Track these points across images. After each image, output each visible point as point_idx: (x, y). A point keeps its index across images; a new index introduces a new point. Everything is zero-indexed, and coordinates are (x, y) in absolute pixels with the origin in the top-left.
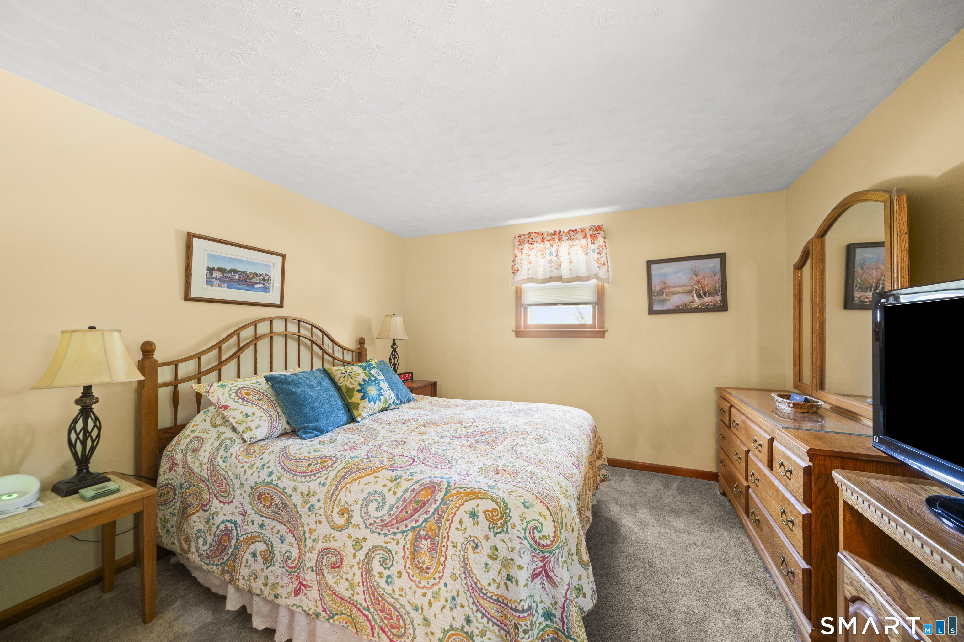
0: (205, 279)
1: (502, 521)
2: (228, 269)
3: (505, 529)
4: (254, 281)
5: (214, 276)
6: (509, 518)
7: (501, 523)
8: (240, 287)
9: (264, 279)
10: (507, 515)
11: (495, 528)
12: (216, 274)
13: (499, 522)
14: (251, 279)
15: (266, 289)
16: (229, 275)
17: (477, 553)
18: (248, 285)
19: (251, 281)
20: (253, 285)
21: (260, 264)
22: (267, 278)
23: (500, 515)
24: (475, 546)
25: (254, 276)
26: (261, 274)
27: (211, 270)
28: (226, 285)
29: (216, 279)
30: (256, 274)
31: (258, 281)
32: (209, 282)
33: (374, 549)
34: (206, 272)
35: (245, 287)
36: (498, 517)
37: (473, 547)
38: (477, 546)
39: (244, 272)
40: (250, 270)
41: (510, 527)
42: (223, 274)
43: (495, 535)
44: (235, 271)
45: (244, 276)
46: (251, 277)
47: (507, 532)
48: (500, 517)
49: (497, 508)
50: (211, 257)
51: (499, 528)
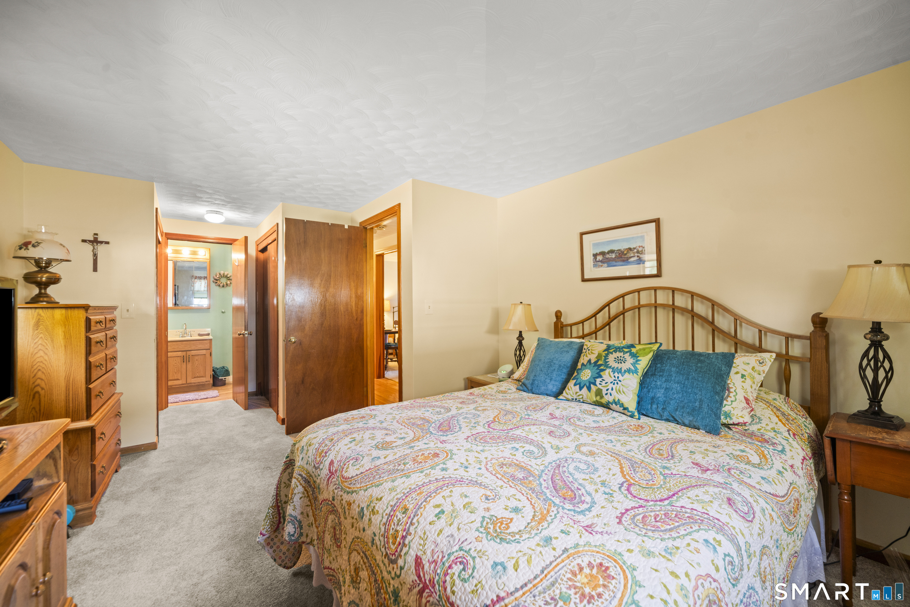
0: (592, 263)
1: (491, 530)
2: (606, 251)
3: (482, 530)
4: (629, 255)
5: (597, 260)
6: (489, 538)
7: (490, 528)
8: (617, 264)
9: (638, 252)
10: (493, 539)
11: (489, 521)
12: (599, 258)
13: (492, 527)
14: (626, 254)
15: (640, 261)
16: (608, 256)
17: (482, 496)
18: (624, 261)
19: (626, 256)
20: (628, 260)
21: (633, 238)
22: (640, 249)
23: (499, 530)
24: (489, 498)
25: (628, 251)
26: (635, 247)
27: (595, 256)
28: (606, 265)
29: (599, 261)
30: (630, 249)
31: (632, 255)
32: (595, 266)
33: (545, 453)
34: (592, 258)
35: (621, 263)
36: (498, 528)
37: (489, 496)
38: (487, 499)
39: (619, 250)
40: (623, 246)
41: (480, 535)
42: (603, 257)
43: (484, 517)
44: (612, 251)
45: (619, 254)
46: (625, 252)
47: (477, 530)
48: (496, 530)
49: (508, 531)
50: (596, 245)
51: (487, 523)
